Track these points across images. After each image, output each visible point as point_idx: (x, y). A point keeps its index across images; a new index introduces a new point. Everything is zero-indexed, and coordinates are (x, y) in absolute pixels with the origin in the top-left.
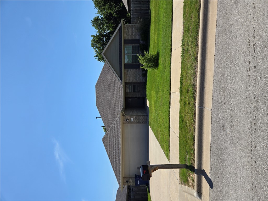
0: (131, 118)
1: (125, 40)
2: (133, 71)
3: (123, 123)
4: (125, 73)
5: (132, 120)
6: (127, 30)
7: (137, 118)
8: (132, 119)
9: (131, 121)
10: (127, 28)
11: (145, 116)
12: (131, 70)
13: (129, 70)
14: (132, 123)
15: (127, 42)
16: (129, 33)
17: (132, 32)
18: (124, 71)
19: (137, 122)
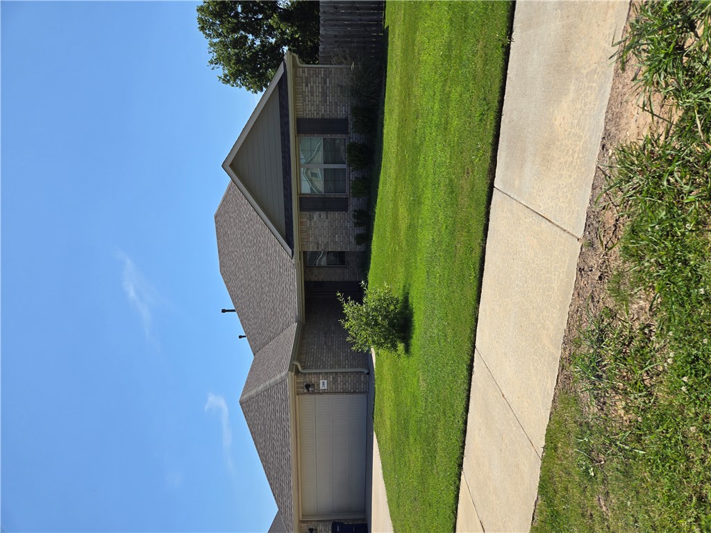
0: (321, 381)
1: (299, 121)
2: (327, 218)
3: (298, 394)
4: (301, 223)
5: (323, 384)
6: (307, 85)
7: (337, 381)
8: (323, 382)
9: (321, 387)
10: (306, 78)
11: (362, 376)
12: (320, 214)
13: (316, 215)
14: (324, 392)
15: (307, 126)
16: (312, 95)
17: (324, 94)
18: (300, 217)
19: (339, 390)
